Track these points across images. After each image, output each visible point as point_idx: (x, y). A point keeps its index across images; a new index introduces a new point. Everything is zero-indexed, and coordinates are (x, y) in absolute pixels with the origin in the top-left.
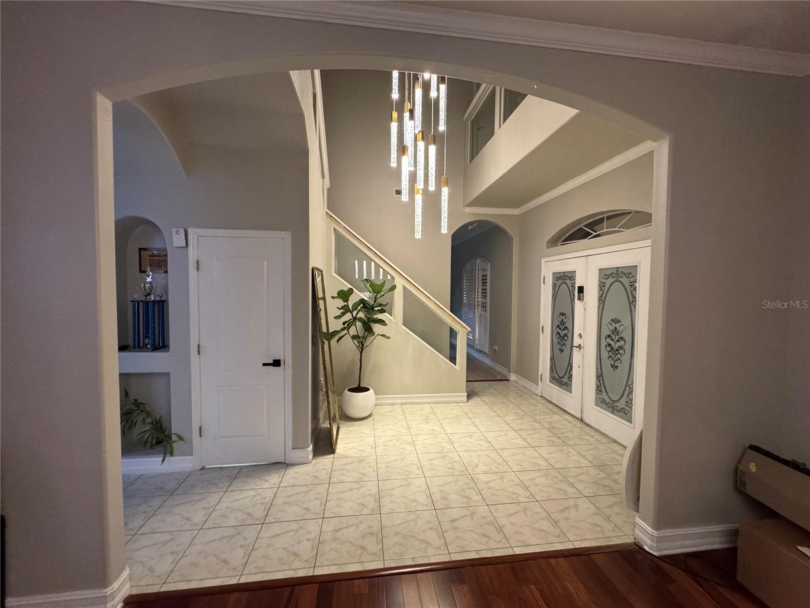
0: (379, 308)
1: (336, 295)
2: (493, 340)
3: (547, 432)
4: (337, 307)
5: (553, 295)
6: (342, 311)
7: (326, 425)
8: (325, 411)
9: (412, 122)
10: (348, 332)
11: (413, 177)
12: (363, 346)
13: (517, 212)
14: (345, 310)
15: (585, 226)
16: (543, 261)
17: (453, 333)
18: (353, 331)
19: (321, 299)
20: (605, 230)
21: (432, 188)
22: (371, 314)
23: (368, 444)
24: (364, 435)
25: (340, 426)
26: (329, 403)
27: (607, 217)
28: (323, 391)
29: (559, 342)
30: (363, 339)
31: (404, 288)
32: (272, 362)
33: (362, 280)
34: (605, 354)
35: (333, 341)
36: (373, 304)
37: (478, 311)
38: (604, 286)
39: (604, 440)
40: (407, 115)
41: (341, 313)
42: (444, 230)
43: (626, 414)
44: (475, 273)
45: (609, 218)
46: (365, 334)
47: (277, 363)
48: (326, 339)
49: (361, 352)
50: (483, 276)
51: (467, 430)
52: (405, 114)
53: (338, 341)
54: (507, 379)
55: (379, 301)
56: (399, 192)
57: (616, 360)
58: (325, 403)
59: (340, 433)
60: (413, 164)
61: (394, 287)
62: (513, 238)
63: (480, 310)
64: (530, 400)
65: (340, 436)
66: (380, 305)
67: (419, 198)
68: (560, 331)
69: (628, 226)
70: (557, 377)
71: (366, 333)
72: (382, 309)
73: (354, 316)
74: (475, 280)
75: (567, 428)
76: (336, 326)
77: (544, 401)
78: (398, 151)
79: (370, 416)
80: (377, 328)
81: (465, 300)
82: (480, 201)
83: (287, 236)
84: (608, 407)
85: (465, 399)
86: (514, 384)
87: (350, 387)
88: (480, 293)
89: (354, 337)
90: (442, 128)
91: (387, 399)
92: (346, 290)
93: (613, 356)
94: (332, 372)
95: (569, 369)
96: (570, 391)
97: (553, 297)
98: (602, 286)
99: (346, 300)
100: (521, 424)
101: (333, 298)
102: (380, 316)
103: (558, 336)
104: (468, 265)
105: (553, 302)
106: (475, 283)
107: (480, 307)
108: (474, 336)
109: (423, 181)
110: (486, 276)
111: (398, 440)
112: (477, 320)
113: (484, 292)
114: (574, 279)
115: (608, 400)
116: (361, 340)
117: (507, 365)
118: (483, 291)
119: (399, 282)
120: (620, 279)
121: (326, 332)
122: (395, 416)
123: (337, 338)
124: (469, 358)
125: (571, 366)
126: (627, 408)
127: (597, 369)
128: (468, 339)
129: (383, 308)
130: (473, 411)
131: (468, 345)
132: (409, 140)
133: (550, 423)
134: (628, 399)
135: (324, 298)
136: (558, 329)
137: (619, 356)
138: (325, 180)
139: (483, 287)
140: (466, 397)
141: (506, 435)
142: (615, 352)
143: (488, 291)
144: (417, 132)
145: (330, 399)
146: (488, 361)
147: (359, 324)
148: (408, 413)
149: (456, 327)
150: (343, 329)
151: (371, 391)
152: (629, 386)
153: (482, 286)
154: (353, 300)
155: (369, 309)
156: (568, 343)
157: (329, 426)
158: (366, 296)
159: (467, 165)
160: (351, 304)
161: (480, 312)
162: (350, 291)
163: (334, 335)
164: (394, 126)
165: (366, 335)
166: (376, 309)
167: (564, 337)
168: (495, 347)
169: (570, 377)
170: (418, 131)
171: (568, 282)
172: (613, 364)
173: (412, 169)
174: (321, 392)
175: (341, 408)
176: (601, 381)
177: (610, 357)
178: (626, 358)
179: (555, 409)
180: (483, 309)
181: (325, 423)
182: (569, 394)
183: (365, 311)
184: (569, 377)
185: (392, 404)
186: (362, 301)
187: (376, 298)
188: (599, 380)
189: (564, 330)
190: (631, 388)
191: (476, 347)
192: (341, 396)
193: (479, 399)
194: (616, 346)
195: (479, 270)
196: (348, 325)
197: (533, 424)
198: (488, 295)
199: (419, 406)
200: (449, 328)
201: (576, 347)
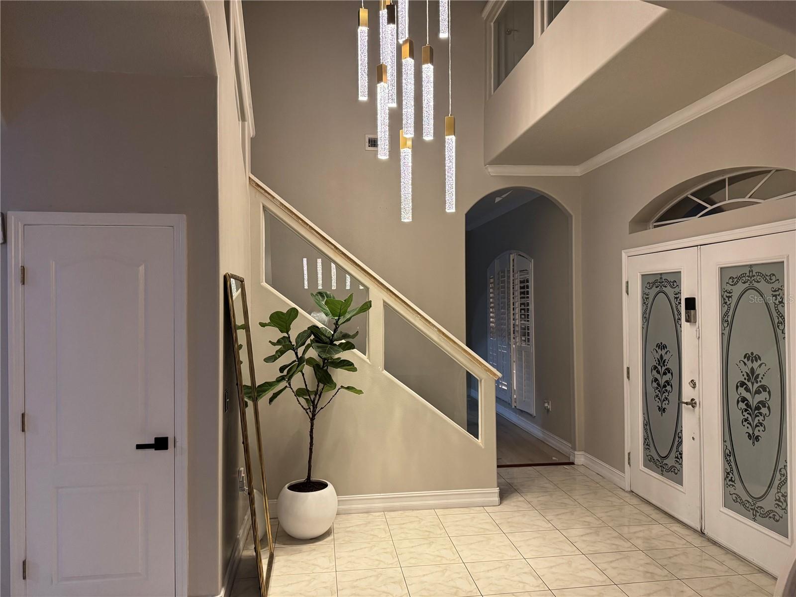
0: (343, 341)
1: (268, 321)
2: (542, 394)
3: (642, 556)
4: (270, 342)
5: (644, 313)
6: (278, 347)
7: (249, 553)
8: (248, 527)
9: (393, 26)
10: (290, 385)
11: (396, 117)
12: (315, 407)
13: (577, 171)
14: (283, 346)
15: (692, 194)
16: (624, 255)
17: (471, 382)
18: (297, 382)
19: (242, 327)
20: (727, 202)
21: (428, 136)
22: (329, 352)
23: (325, 585)
24: (318, 569)
25: (275, 554)
26: (253, 514)
27: (729, 178)
28: (244, 490)
29: (657, 396)
30: (316, 395)
31: (386, 305)
32: (152, 442)
33: (312, 294)
34: (737, 415)
35: (263, 401)
36: (333, 335)
37: (516, 343)
38: (729, 297)
39: (742, 569)
40: (384, 13)
41: (277, 352)
42: (451, 208)
43: (777, 521)
44: (509, 277)
45: (732, 180)
46: (318, 386)
47: (161, 444)
48: (249, 398)
49: (312, 419)
50: (521, 282)
51: (500, 555)
52: (381, 12)
53: (271, 400)
54: (571, 461)
55: (342, 329)
56: (373, 143)
57: (757, 426)
58: (248, 513)
59: (275, 566)
60: (395, 97)
61: (367, 306)
62: (571, 216)
63: (518, 339)
64: (610, 499)
65: (274, 573)
66: (345, 336)
67: (406, 154)
68: (658, 376)
69: (764, 194)
70: (656, 457)
71: (321, 385)
72: (348, 343)
73: (300, 355)
74: (509, 288)
75: (676, 549)
76: (266, 373)
77: (635, 501)
78: (370, 75)
79: (328, 534)
80: (340, 376)
81: (492, 322)
82: (513, 155)
83: (179, 221)
84: (747, 508)
85: (496, 499)
86: (582, 470)
87: (293, 482)
88: (517, 310)
89: (300, 393)
90: (444, 35)
91: (358, 501)
92: (285, 312)
93: (750, 419)
94: (261, 456)
95: (676, 443)
96: (681, 483)
97: (644, 317)
98: (725, 297)
99: (285, 328)
100: (595, 542)
101: (263, 325)
102: (344, 355)
103: (655, 385)
104: (497, 262)
105: (645, 327)
106: (509, 294)
107: (518, 335)
108: (510, 385)
109: (413, 125)
110: (528, 281)
111: (377, 577)
112: (514, 357)
113: (524, 309)
114: (679, 286)
115: (745, 497)
116: (312, 397)
117: (569, 437)
118: (523, 307)
119: (377, 297)
120: (756, 284)
121: (249, 384)
122: (372, 533)
123: (270, 394)
124: (502, 425)
125: (680, 438)
126: (778, 510)
127: (725, 441)
128: (498, 390)
129: (350, 340)
130: (509, 520)
131: (498, 400)
132: (388, 57)
133: (646, 539)
134: (780, 494)
135: (246, 327)
136: (654, 372)
137: (761, 418)
138: (246, 123)
139: (523, 301)
140: (497, 495)
141: (569, 564)
142: (753, 411)
143: (532, 307)
144: (401, 41)
145: (257, 505)
146: (536, 431)
147: (308, 370)
148: (394, 527)
149: (476, 372)
150: (280, 380)
151: (330, 488)
152: (780, 470)
153: (521, 298)
154: (296, 329)
155: (326, 343)
156: (673, 397)
157: (254, 554)
158: (319, 319)
159: (490, 95)
160: (294, 334)
161: (518, 344)
162: (293, 313)
163: (265, 391)
164: (363, 32)
165: (320, 388)
166: (337, 343)
167: (665, 386)
168: (546, 405)
169: (679, 456)
170: (404, 39)
171: (668, 290)
172: (751, 433)
173: (394, 105)
174: (240, 493)
175: (275, 519)
176: (733, 464)
177: (746, 420)
178: (772, 422)
179: (655, 515)
180: (523, 338)
181: (247, 549)
182: (678, 487)
183: (318, 347)
184: (677, 457)
185: (368, 512)
186: (314, 330)
187: (336, 324)
188: (729, 462)
189: (665, 374)
190: (784, 475)
191: (514, 405)
192: (277, 499)
193: (521, 499)
194: (754, 401)
195: (515, 270)
196: (288, 372)
197: (617, 542)
198: (532, 313)
199: (415, 513)
200: (465, 374)
201: (687, 403)
